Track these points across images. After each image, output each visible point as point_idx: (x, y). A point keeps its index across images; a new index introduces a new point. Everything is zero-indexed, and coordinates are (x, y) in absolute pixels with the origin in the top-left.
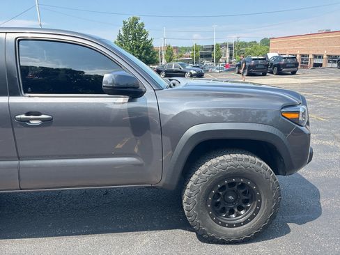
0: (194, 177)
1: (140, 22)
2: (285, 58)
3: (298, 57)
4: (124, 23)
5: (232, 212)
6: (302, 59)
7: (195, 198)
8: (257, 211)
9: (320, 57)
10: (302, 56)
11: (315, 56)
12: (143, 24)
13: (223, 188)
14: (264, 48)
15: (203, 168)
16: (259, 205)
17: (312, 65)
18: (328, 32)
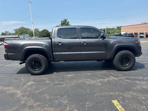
0: (117, 56)
1: (67, 21)
2: (128, 34)
3: (133, 34)
4: (62, 21)
5: (124, 64)
6: (135, 35)
7: (117, 60)
8: (130, 63)
9: (143, 34)
10: (135, 33)
11: (141, 34)
12: (68, 22)
13: (121, 60)
14: (119, 31)
15: (119, 53)
16: (131, 62)
17: (139, 37)
18: (145, 24)
